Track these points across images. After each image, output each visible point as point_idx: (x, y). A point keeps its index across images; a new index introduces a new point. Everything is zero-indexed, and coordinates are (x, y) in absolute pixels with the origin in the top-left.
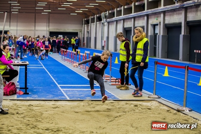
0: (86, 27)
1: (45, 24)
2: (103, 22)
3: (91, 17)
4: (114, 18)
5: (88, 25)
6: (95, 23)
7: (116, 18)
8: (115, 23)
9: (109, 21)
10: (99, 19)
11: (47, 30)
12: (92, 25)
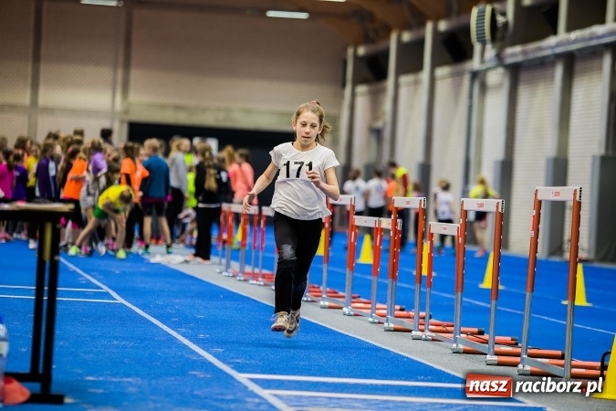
0: (362, 103)
1: (105, 73)
2: (475, 64)
3: (399, 37)
4: (552, 41)
5: (378, 86)
6: (425, 75)
7: (564, 39)
8: (559, 71)
9: (519, 59)
10: (455, 48)
11: (112, 114)
12: (403, 92)
